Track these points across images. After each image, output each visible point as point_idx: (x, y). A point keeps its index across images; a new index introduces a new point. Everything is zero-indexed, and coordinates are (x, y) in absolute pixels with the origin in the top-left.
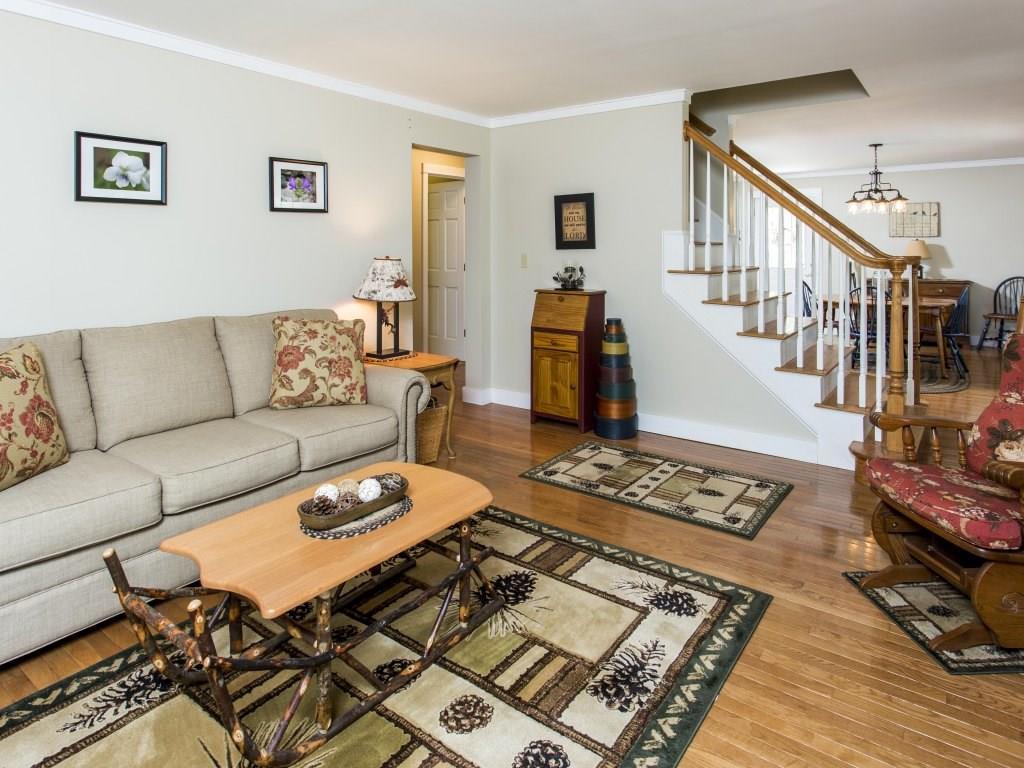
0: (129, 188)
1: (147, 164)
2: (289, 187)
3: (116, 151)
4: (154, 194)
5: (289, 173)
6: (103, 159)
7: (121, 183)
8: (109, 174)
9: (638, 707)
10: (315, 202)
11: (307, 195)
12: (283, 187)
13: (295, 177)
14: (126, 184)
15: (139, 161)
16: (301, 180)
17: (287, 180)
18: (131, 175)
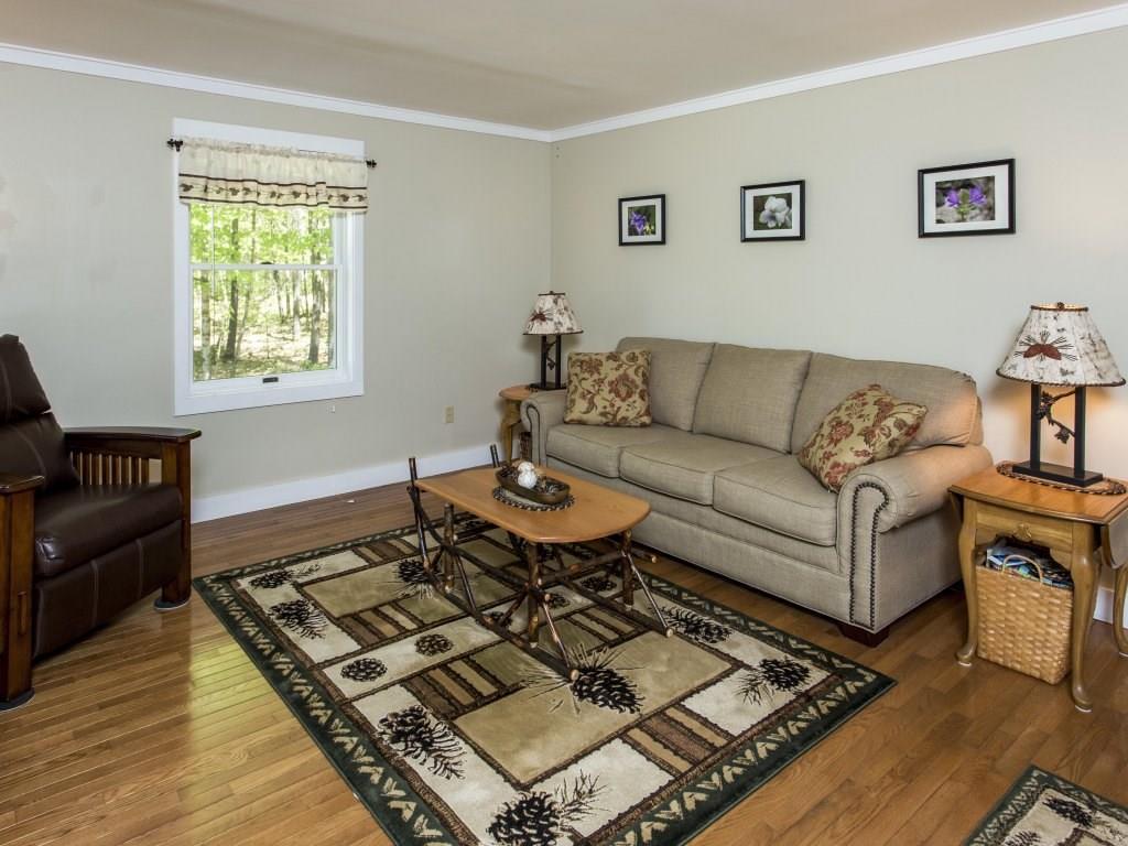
0: (777, 227)
1: (789, 204)
2: (948, 203)
3: (768, 196)
4: (795, 231)
5: (948, 185)
6: (759, 204)
7: (772, 224)
8: (763, 217)
9: (380, 730)
10: (993, 218)
11: (977, 211)
12: (939, 204)
13: (957, 189)
14: (774, 225)
15: (782, 201)
16: (967, 191)
17: (945, 195)
18: (778, 215)
